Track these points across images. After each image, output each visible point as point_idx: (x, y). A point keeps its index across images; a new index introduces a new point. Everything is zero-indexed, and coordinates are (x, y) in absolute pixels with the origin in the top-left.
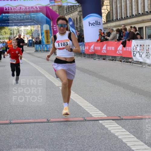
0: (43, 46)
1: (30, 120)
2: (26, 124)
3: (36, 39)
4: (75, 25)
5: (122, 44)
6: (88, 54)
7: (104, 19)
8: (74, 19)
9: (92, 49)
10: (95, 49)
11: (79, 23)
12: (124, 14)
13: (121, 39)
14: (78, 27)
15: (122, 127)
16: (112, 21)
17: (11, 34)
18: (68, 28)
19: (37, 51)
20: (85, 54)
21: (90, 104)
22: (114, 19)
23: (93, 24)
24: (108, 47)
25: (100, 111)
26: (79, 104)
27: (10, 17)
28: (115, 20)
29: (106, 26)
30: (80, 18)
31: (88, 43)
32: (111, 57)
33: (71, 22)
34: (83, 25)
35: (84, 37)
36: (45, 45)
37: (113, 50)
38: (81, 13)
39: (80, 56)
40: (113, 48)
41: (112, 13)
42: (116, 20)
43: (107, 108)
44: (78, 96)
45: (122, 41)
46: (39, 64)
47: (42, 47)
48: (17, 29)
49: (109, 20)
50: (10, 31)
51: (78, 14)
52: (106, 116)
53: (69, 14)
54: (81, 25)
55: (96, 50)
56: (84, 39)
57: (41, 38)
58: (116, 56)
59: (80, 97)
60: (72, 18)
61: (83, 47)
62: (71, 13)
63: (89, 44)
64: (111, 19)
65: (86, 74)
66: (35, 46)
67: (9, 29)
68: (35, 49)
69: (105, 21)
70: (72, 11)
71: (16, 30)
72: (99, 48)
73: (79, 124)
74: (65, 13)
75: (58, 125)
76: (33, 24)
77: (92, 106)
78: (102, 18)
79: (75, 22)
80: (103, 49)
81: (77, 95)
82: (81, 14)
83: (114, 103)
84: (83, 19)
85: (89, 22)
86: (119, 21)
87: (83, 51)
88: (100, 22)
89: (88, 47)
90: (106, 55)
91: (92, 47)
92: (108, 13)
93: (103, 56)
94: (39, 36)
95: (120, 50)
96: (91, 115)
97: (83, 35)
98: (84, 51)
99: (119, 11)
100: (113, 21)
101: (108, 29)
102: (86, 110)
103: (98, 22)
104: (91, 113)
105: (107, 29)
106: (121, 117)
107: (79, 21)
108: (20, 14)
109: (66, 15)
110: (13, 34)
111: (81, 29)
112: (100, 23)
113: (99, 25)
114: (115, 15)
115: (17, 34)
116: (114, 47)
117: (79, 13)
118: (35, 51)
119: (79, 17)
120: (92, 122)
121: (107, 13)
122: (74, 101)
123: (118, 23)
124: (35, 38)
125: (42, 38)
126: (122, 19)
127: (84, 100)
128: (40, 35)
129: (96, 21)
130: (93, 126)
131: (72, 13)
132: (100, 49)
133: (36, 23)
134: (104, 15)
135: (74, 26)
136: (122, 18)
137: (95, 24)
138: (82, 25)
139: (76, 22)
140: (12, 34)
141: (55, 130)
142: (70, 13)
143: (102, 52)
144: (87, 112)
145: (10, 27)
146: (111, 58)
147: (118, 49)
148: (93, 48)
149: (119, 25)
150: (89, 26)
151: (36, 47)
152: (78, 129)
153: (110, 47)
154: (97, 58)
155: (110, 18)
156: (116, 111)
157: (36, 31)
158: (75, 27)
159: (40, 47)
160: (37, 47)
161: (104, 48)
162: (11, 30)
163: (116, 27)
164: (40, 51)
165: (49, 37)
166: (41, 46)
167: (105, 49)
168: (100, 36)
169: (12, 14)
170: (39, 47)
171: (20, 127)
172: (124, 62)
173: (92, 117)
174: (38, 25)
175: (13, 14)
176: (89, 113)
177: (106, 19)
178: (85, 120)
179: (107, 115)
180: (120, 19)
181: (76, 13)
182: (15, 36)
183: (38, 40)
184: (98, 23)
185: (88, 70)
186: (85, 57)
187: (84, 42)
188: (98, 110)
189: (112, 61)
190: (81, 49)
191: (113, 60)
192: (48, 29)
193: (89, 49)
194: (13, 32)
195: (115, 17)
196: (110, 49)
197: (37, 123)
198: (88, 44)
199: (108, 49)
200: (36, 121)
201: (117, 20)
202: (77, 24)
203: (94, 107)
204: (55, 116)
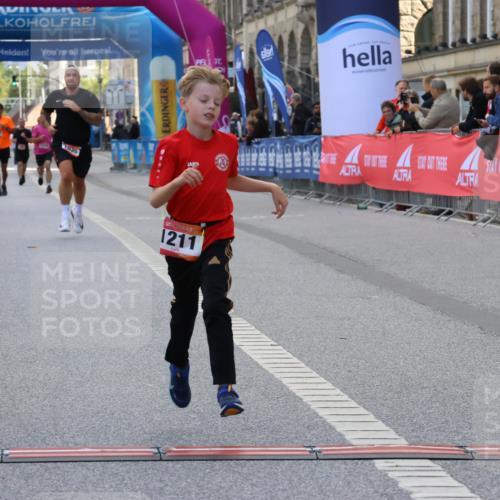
0: (145, 145)
1: (85, 446)
2: (69, 465)
3: (118, 115)
4: (286, 64)
5: (481, 144)
6: (332, 186)
7: (407, 40)
8: (280, 38)
9: (351, 164)
10: (367, 164)
11: (299, 56)
12: (493, 19)
13: (478, 126)
14: (297, 69)
15: (473, 491)
16: (440, 48)
17: (14, 93)
18: (256, 76)
19: (119, 167)
20: (323, 184)
21: (338, 391)
22: (450, 41)
23: (359, 60)
24: (420, 158)
25: (380, 422)
26: (293, 388)
27: (13, 23)
28: (454, 45)
29: (414, 68)
30: (306, 33)
31: (336, 138)
32: (430, 201)
33: (268, 48)
34: (317, 65)
35: (319, 114)
36: (155, 142)
37: (443, 172)
38: (314, 12)
39: (299, 193)
40: (442, 163)
41: (441, 17)
42: (458, 44)
43: (411, 408)
44: (290, 355)
45: (479, 133)
46: (128, 218)
47: (144, 152)
48: (38, 71)
49: (427, 43)
50: (11, 80)
51: (299, 18)
52: (403, 442)
53: (259, 18)
54: (308, 64)
55: (371, 168)
56: (319, 120)
57: (137, 114)
58: (451, 197)
59: (296, 360)
60: (271, 33)
61: (315, 154)
62: (268, 14)
63: (341, 145)
64: (438, 40)
65: (322, 265)
66: (114, 145)
67: (8, 73)
68: (114, 157)
69: (413, 49)
70: (275, 5)
71: (34, 75)
72: (382, 161)
73: (289, 473)
74: (245, 12)
75: (201, 474)
76: (107, 51)
77: (345, 397)
78: (399, 37)
79: (286, 50)
80: (400, 163)
81: (285, 351)
82: (312, 19)
83: (440, 388)
84: (320, 37)
85: (344, 51)
86: (471, 49)
87: (315, 172)
88: (388, 52)
89: (335, 155)
90: (411, 190)
91: (353, 157)
92: (425, 15)
93: (397, 192)
94: (129, 104)
95: (470, 171)
96: (340, 434)
97: (318, 103)
98: (318, 170)
99: (474, 6)
100: (443, 48)
101: (424, 83)
102: (321, 413)
103: (382, 52)
104: (340, 428)
105: (420, 81)
106: (468, 449)
107: (302, 45)
108: (54, 9)
109: (249, 21)
110: (24, 94)
111: (309, 78)
112: (390, 57)
113: (385, 63)
114: (454, 23)
115: (39, 94)
116: (445, 159)
117: (305, 12)
118: (112, 165)
119: (301, 27)
120: (343, 466)
121: (420, 15)
122: (272, 377)
123: (465, 58)
124: (115, 112)
125: (142, 115)
126: (482, 41)
127: (315, 374)
128: (137, 101)
129: (372, 47)
130: (349, 483)
131: (272, 11)
132: (385, 166)
133: (120, 50)
134: (409, 24)
135: (282, 66)
136: (484, 36)
137: (370, 61)
138: (312, 63)
139: (290, 52)
140: (18, 96)
141: (189, 493)
142: (265, 10)
143: (396, 176)
144: (325, 421)
145: (9, 65)
146: (429, 203)
147: (465, 166)
148: (356, 161)
149: (470, 67)
150: (345, 66)
151: (116, 152)
152: (284, 490)
153: (431, 158)
154: (372, 204)
155: (432, 35)
156: (447, 422)
157: (121, 83)
158: (285, 70)
159: (135, 151)
160: (119, 151)
161: (405, 160)
162: (14, 79)
163: (455, 75)
164: (135, 167)
165: (173, 110)
166: (139, 146)
167: (408, 164)
168: (386, 109)
169: (22, 9)
170: (131, 152)
171: (42, 476)
172: (484, 221)
173: (345, 443)
174: (128, 60)
175: (28, 9)
176: (332, 428)
177: (416, 41)
178: (314, 456)
179: (406, 438)
180: (474, 41)
181: (292, 11)
182: (29, 103)
183: (127, 124)
184: (383, 57)
185: (332, 252)
186: (320, 196)
187: (320, 134)
188: (371, 417)
189: (437, 217)
190: (308, 165)
191: (438, 213)
192: (171, 74)
193: (341, 162)
194: (24, 84)
195: (454, 33)
196: (430, 167)
197: (113, 464)
198: (335, 144)
199: (421, 166)
200: (110, 452)
201: (462, 44)
202: (292, 59)
203: (354, 404)
204: (190, 435)
